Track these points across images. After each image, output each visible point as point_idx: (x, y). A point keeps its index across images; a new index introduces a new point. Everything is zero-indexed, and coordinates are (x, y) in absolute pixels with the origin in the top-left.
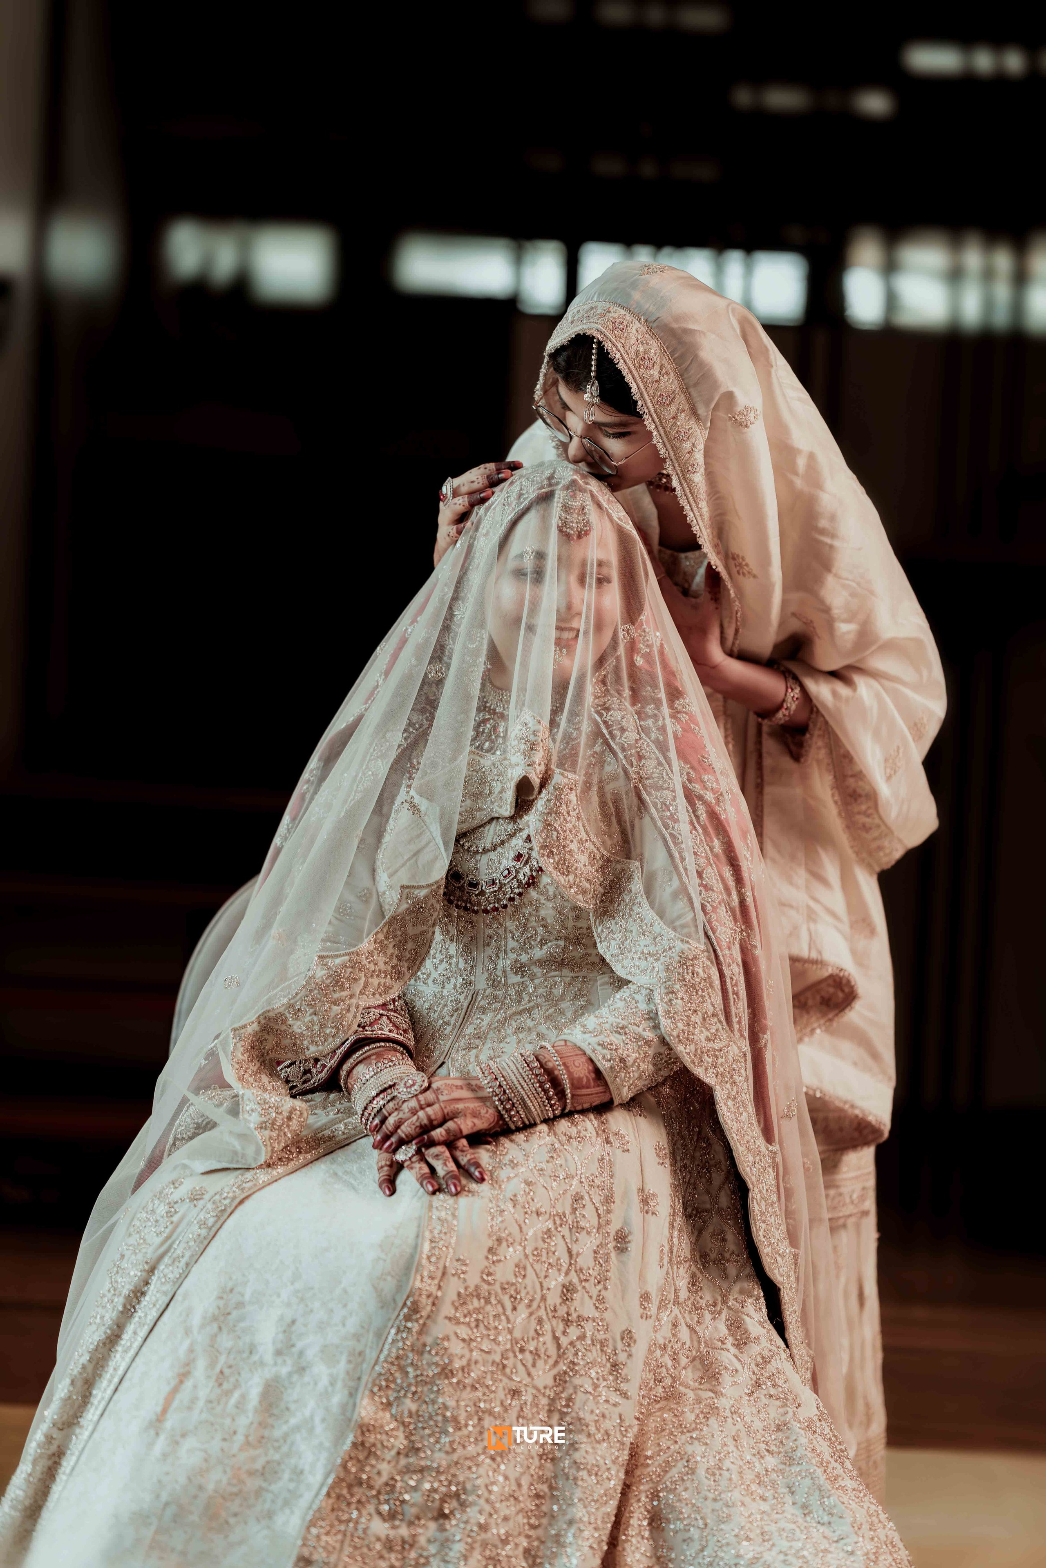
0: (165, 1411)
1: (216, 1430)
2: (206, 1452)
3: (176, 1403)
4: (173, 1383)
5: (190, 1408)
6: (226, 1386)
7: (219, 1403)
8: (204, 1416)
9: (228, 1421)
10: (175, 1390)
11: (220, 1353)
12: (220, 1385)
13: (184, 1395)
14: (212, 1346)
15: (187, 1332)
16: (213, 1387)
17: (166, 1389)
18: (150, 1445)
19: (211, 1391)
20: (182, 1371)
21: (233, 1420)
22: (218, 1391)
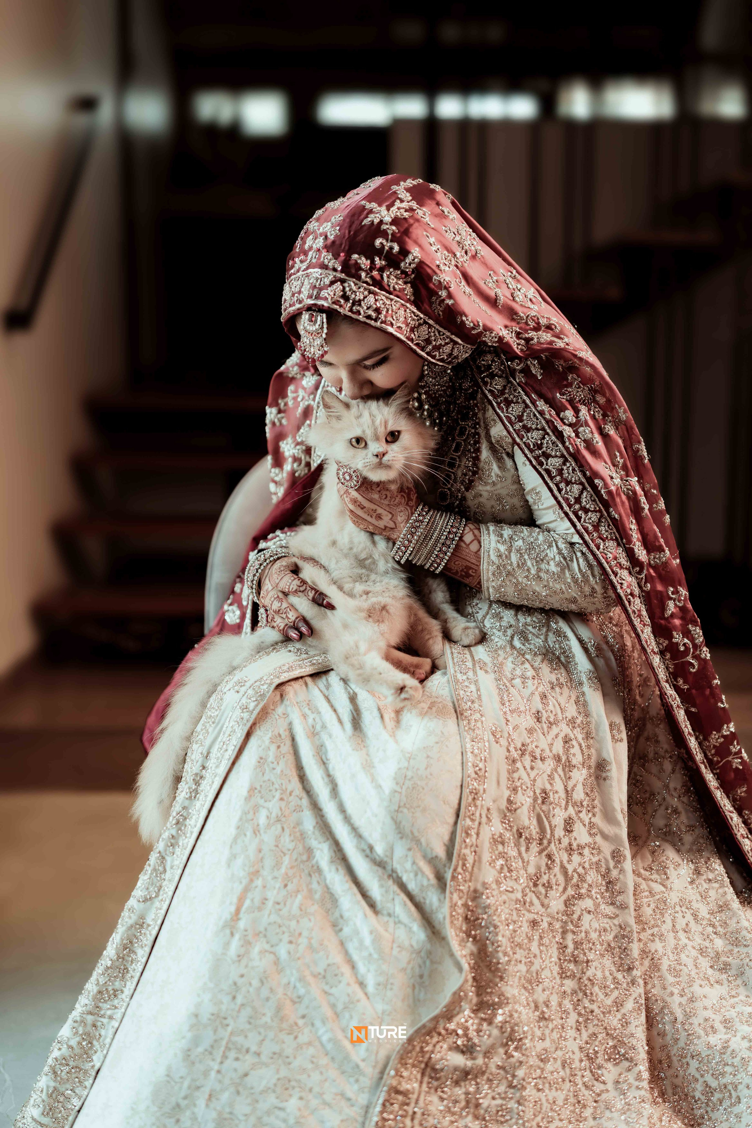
0: (238, 911)
1: (284, 933)
2: (274, 953)
3: (247, 903)
4: (245, 882)
5: (260, 909)
6: (290, 887)
7: (285, 904)
8: (274, 918)
9: (293, 924)
10: (246, 890)
11: (285, 854)
12: (286, 886)
13: (255, 895)
14: (277, 846)
15: (256, 832)
16: (279, 888)
17: (239, 888)
18: (227, 945)
19: (278, 893)
20: (252, 870)
21: (298, 921)
22: (284, 892)
